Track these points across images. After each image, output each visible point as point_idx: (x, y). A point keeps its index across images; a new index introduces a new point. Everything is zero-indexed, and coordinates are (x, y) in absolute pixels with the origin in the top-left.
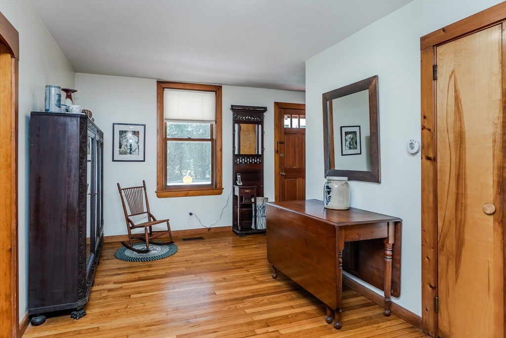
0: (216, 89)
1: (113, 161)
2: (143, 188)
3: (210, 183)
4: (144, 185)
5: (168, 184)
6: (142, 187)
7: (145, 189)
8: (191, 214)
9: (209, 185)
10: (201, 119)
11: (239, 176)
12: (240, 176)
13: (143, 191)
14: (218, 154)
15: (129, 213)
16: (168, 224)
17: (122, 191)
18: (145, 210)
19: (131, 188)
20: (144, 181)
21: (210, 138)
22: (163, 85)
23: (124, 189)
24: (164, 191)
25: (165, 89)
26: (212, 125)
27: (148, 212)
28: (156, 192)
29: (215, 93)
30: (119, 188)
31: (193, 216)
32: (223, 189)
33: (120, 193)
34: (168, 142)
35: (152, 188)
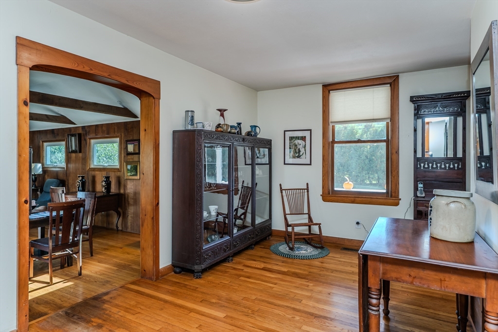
0: (392, 81)
1: (285, 164)
2: (306, 191)
3: (385, 191)
4: (308, 187)
5: (335, 189)
6: (304, 189)
7: (308, 192)
8: (358, 223)
9: (383, 193)
10: (372, 118)
11: (420, 186)
12: (422, 186)
13: (306, 193)
14: (394, 157)
15: (288, 211)
16: (320, 228)
17: (284, 191)
18: (306, 211)
19: (293, 189)
20: (307, 184)
21: (385, 138)
22: (328, 88)
23: (285, 190)
24: (330, 195)
25: (331, 92)
26: (388, 123)
27: (309, 214)
28: (321, 195)
29: (389, 85)
30: (281, 188)
31: (360, 226)
32: (400, 199)
33: (282, 192)
34: (335, 145)
35: (316, 191)
